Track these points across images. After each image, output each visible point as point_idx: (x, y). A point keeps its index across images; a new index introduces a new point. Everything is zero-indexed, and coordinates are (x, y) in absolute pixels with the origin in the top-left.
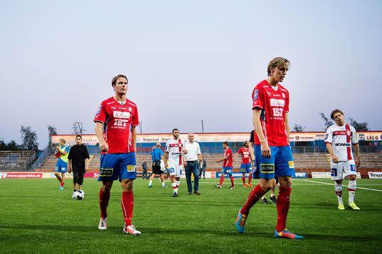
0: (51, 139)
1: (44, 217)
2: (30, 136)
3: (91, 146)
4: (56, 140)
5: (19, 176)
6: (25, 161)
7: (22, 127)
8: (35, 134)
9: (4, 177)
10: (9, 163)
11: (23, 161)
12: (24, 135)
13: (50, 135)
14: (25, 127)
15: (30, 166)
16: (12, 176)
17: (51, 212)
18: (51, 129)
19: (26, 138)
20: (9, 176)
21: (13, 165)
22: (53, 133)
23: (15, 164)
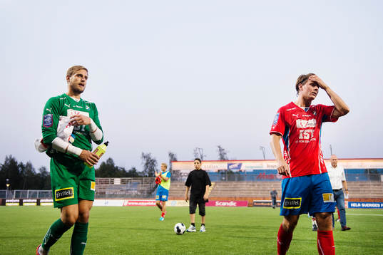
0: (171, 166)
1: (166, 248)
2: (150, 163)
3: (212, 173)
4: (176, 166)
5: (140, 204)
6: (146, 189)
7: (143, 154)
8: (155, 161)
9: (126, 204)
10: (129, 190)
11: (143, 188)
12: (145, 162)
13: (171, 162)
14: (145, 154)
15: (150, 193)
16: (133, 204)
17: (173, 243)
18: (171, 155)
19: (147, 164)
20: (130, 204)
21: (134, 192)
22: (173, 159)
23: (136, 192)
